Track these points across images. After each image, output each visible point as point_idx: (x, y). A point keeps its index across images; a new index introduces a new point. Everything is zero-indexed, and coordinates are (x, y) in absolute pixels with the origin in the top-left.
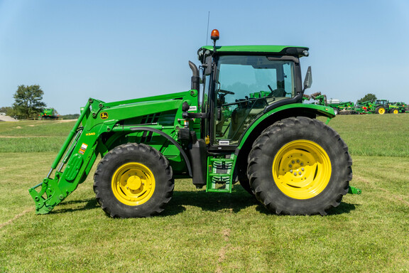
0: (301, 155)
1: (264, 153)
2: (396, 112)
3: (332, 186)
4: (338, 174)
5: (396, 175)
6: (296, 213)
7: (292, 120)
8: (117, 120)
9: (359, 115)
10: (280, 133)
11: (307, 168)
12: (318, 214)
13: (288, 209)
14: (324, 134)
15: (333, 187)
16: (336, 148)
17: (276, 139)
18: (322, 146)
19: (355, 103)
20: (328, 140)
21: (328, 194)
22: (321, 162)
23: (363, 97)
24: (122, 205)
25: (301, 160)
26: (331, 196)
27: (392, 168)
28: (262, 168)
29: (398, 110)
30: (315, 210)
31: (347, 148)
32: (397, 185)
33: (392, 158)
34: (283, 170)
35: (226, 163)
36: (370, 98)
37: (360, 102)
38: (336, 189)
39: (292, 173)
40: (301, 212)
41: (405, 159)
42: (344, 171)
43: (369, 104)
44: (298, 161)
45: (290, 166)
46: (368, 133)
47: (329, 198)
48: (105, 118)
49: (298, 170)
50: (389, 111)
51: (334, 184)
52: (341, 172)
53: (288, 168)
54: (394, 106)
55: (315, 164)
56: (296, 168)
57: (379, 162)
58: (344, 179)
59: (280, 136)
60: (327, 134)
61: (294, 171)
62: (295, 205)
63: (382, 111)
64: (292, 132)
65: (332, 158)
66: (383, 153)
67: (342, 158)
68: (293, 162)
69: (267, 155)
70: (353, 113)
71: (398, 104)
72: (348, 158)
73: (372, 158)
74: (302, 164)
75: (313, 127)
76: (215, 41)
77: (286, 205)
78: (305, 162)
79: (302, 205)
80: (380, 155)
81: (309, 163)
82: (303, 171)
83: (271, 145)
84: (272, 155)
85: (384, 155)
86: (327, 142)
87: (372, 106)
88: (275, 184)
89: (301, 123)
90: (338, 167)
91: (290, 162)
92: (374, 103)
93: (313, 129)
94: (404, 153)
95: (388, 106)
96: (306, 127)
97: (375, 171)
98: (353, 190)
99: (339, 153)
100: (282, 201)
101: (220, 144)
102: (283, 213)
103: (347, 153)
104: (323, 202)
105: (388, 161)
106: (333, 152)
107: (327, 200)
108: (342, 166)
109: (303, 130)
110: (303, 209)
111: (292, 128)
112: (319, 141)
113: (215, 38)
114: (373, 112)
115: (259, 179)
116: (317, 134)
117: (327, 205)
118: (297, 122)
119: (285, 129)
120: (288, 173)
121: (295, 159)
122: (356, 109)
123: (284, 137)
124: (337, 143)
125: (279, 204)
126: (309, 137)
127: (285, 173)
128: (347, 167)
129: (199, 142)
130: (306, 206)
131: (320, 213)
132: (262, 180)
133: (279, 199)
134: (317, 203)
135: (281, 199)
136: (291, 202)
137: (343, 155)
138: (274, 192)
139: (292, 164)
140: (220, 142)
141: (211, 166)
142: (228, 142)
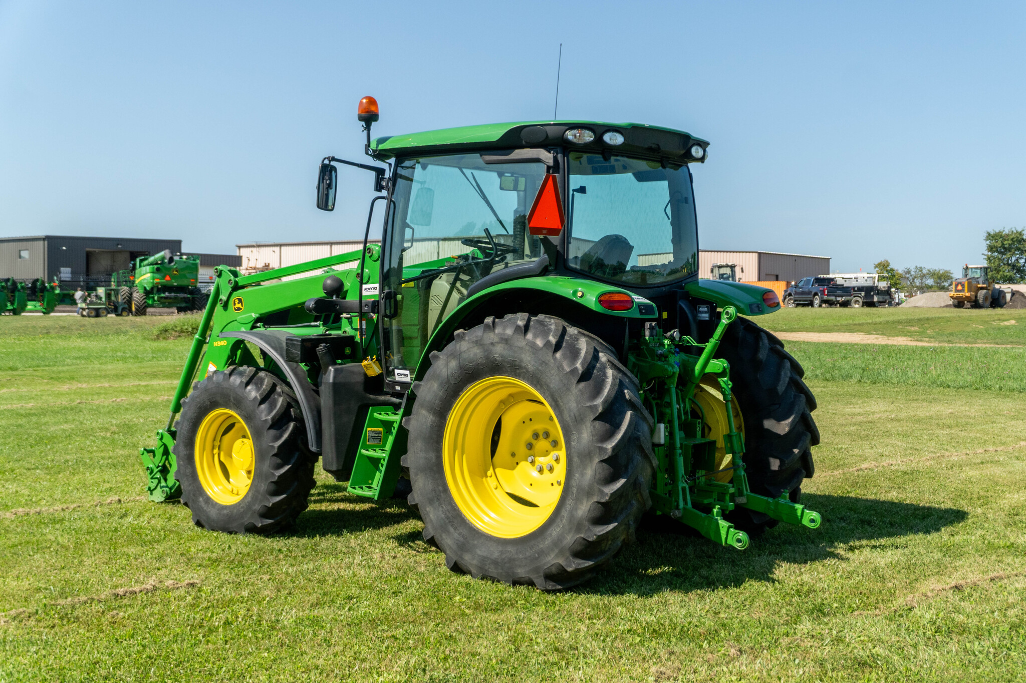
1: (422, 405)
8: (254, 315)
10: (452, 355)
12: (533, 583)
13: (468, 558)
15: (566, 515)
16: (571, 404)
17: (445, 372)
24: (208, 500)
25: (552, 430)
28: (419, 444)
30: (522, 572)
34: (513, 455)
40: (493, 571)
42: (590, 472)
44: (546, 435)
45: (530, 446)
48: (239, 309)
49: (545, 459)
53: (522, 450)
58: (588, 494)
62: (481, 550)
64: (478, 353)
67: (586, 435)
68: (536, 436)
69: (429, 412)
74: (554, 444)
76: (368, 128)
77: (464, 546)
82: (556, 461)
83: (436, 386)
84: (440, 412)
91: (528, 435)
96: (507, 341)
99: (579, 420)
100: (456, 536)
101: (398, 378)
102: (457, 568)
104: (542, 553)
107: (550, 549)
109: (499, 351)
111: (476, 343)
113: (369, 117)
115: (413, 473)
119: (464, 345)
120: (524, 465)
121: (539, 427)
124: (574, 390)
125: (450, 541)
126: (515, 370)
127: (517, 464)
128: (596, 460)
129: (336, 370)
130: (504, 556)
131: (535, 581)
132: (417, 475)
133: (451, 529)
134: (528, 554)
135: (455, 529)
136: (476, 542)
137: (588, 424)
138: (441, 509)
139: (534, 442)
140: (397, 371)
141: (381, 429)
142: (407, 372)
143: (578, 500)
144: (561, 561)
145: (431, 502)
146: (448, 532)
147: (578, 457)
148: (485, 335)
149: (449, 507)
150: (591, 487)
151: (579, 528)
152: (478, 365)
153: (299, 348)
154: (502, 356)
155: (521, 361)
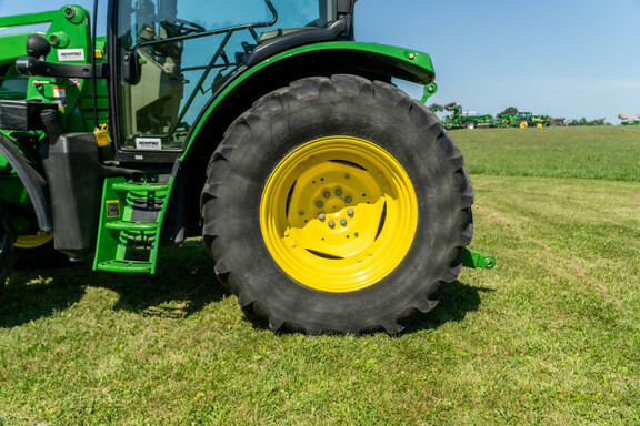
0: (347, 176)
1: (236, 170)
2: (540, 126)
3: (417, 260)
4: (435, 228)
5: (556, 209)
6: (322, 329)
7: (315, 83)
9: (498, 129)
10: (279, 116)
11: (360, 209)
12: (381, 330)
13: (301, 318)
14: (400, 121)
15: (421, 262)
16: (431, 158)
17: (268, 135)
18: (394, 154)
19: (494, 116)
20: (411, 136)
21: (408, 279)
22: (394, 196)
23: (503, 110)
25: (347, 188)
26: (416, 284)
27: (547, 195)
28: (232, 210)
29: (543, 123)
30: (371, 322)
31: (461, 160)
32: (562, 231)
33: (543, 179)
34: (301, 213)
35: (157, 194)
36: (512, 111)
37: (499, 116)
38: (430, 265)
39: (323, 220)
40: (336, 325)
41: (563, 180)
42: (451, 221)
43: (510, 117)
44: (339, 192)
45: (319, 204)
46: (508, 147)
47: (410, 290)
49: (337, 215)
50: (532, 124)
51: (425, 252)
52: (443, 223)
53: (312, 208)
54: (538, 120)
55: (382, 201)
56: (335, 209)
57: (525, 185)
58: (449, 241)
59: (280, 126)
60: (407, 118)
61: (329, 217)
62: (319, 308)
63: (524, 124)
64: (313, 114)
65: (420, 186)
66: (530, 171)
67: (447, 186)
68: (326, 194)
69: (245, 176)
70: (491, 126)
71: (542, 118)
72: (463, 186)
73: (515, 178)
74: (348, 200)
75: (371, 100)
77: (296, 307)
78: (356, 196)
79: (338, 308)
80: (526, 175)
81: (367, 198)
82: (351, 215)
83: (254, 149)
84: (259, 176)
85: (531, 175)
86: (407, 142)
87: (513, 119)
88: (266, 254)
89: (339, 90)
90: (434, 210)
91: (317, 194)
92: (515, 117)
93: (371, 107)
94: (558, 171)
95: (530, 119)
96: (351, 100)
97: (519, 200)
98: (475, 259)
99: (440, 174)
100: (284, 297)
101: (139, 147)
102: (285, 329)
103: (460, 171)
104: (393, 301)
105: (537, 184)
106: (423, 170)
107: (403, 296)
108: (446, 207)
109: (341, 110)
110: (340, 317)
111: (312, 102)
112: (385, 140)
114: (514, 126)
115: (222, 241)
116: (380, 120)
117: (404, 307)
118: (325, 86)
119: (293, 106)
120: (314, 223)
121: (330, 186)
122: (495, 123)
123: (290, 128)
124: (435, 145)
125: (276, 305)
126: (359, 129)
127: (306, 221)
128: (459, 209)
129: (69, 139)
130: (349, 310)
131: (385, 327)
132: (229, 242)
133: (278, 292)
134: (378, 304)
135: (283, 291)
136: (309, 301)
137: (451, 176)
138: (262, 273)
139: (323, 199)
140: (138, 140)
141: (117, 201)
142: (159, 140)
143: (437, 247)
144: (416, 305)
145: (249, 268)
146: (274, 295)
147: (438, 207)
148: (323, 94)
149: (272, 271)
150: (452, 233)
151: (437, 272)
152: (311, 125)
153: (25, 112)
154: (343, 115)
155: (369, 119)
